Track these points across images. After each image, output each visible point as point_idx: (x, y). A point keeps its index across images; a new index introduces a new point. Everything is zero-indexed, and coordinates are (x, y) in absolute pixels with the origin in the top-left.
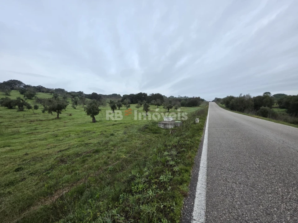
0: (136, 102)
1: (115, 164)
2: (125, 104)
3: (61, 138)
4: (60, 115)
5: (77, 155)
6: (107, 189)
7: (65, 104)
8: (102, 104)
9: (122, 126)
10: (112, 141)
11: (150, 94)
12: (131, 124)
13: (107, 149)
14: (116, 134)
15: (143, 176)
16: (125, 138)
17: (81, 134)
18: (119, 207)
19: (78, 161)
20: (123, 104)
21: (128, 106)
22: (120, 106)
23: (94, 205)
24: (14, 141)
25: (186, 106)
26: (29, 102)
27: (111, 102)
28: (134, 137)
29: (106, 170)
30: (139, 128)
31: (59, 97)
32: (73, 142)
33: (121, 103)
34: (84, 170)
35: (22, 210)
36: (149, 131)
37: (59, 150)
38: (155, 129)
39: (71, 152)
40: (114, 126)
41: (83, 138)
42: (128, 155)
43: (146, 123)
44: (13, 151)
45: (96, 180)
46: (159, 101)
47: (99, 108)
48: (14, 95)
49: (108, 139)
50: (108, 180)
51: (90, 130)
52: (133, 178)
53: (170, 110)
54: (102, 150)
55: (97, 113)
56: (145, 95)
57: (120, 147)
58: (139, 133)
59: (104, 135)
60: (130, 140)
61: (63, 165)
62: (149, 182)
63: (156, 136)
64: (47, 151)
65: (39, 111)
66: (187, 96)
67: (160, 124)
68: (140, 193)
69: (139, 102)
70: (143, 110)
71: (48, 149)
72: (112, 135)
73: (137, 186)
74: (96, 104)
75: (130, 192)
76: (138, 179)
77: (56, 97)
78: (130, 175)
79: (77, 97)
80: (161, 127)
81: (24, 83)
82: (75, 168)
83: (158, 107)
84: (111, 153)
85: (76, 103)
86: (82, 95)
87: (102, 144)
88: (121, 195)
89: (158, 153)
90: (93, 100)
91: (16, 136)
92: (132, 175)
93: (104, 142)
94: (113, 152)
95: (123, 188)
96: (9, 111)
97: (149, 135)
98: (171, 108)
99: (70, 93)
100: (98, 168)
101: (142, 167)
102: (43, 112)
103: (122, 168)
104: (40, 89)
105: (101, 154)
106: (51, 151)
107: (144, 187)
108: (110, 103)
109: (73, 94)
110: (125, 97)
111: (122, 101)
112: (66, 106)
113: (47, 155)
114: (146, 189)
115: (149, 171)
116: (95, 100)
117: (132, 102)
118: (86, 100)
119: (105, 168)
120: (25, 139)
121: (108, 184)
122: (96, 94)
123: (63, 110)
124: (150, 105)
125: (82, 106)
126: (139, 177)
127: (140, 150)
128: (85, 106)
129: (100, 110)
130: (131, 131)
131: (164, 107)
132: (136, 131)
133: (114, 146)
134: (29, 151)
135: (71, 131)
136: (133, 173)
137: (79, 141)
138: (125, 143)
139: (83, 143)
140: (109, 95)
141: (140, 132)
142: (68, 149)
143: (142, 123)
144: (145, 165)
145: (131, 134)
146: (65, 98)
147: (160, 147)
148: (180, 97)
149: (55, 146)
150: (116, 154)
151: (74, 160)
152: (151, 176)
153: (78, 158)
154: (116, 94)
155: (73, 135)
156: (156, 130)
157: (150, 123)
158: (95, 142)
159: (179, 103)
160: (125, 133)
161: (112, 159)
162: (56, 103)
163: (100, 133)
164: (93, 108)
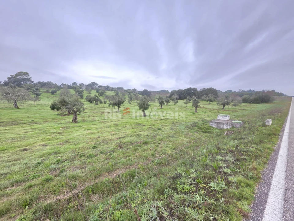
0: (185, 98)
1: (161, 158)
2: (173, 100)
3: (120, 128)
4: (119, 108)
5: (131, 143)
6: (154, 179)
7: (123, 100)
8: (152, 100)
9: (169, 122)
10: (159, 135)
11: (201, 89)
12: (178, 121)
13: (154, 142)
14: (163, 129)
15: (189, 177)
16: (172, 134)
17: (134, 126)
18: (163, 201)
19: (131, 148)
20: (171, 99)
21: (175, 101)
22: (168, 102)
23: (142, 191)
24: (92, 126)
25: (250, 103)
26: (101, 98)
27: (160, 98)
28: (181, 134)
29: (153, 161)
30: (186, 125)
31: (120, 94)
32: (128, 132)
33: (169, 99)
34: (135, 157)
35: (96, 177)
36: (198, 129)
37: (118, 137)
38: (205, 128)
39: (126, 140)
40: (162, 121)
41: (135, 129)
42: (174, 151)
43: (195, 121)
44: (92, 133)
45: (145, 169)
46: (211, 96)
47: (149, 103)
48: (93, 93)
49: (156, 133)
50: (154, 172)
51: (141, 123)
52: (179, 176)
53: (226, 107)
54: (151, 143)
55: (147, 108)
56: (195, 90)
57: (166, 142)
58: (186, 131)
59: (153, 128)
60: (177, 137)
61: (121, 150)
62: (197, 185)
63: (206, 136)
64: (111, 136)
65: (107, 105)
66: (252, 90)
67: (212, 122)
68: (185, 193)
69: (187, 97)
70: (192, 106)
71: (112, 135)
72: (160, 129)
73: (183, 186)
74: (146, 99)
75: (176, 189)
76: (184, 178)
77: (117, 94)
78: (175, 172)
79: (132, 94)
80: (214, 126)
81: (98, 84)
82: (129, 154)
83: (210, 103)
84: (158, 146)
85: (131, 99)
86: (136, 92)
87: (150, 137)
88: (166, 190)
89: (209, 155)
90: (144, 96)
91: (94, 123)
92: (178, 173)
93: (152, 135)
94: (160, 146)
95: (168, 184)
96: (91, 105)
97: (197, 134)
98: (228, 104)
99: (126, 91)
100: (146, 158)
101: (188, 167)
102: (109, 106)
103: (168, 164)
104: (107, 88)
105: (149, 146)
106: (113, 137)
107: (190, 189)
108: (158, 99)
109: (129, 91)
110: (173, 93)
111: (170, 97)
112: (124, 101)
113: (110, 139)
114: (192, 192)
115: (197, 174)
116: (146, 96)
117: (181, 98)
118: (139, 96)
119: (152, 159)
120: (98, 126)
121: (155, 175)
122: (146, 91)
123: (122, 105)
124: (200, 101)
125: (135, 101)
126: (185, 177)
127: (187, 148)
128: (138, 101)
129: (150, 105)
130: (178, 128)
131: (217, 104)
132: (183, 127)
133: (161, 140)
134: (100, 135)
135: (126, 123)
136: (179, 170)
137: (133, 132)
138: (171, 139)
139: (135, 134)
140: (158, 91)
141: (187, 129)
142: (125, 137)
143: (190, 120)
144: (192, 166)
145: (178, 130)
146: (123, 95)
147: (211, 149)
148: (241, 91)
149: (116, 134)
150: (163, 148)
151: (128, 147)
152: (199, 179)
153: (132, 146)
154: (164, 90)
155: (128, 126)
156: (207, 129)
157: (199, 120)
158: (145, 135)
159: (240, 99)
160: (172, 129)
161: (159, 153)
162: (117, 100)
163: (149, 127)
164: (144, 103)
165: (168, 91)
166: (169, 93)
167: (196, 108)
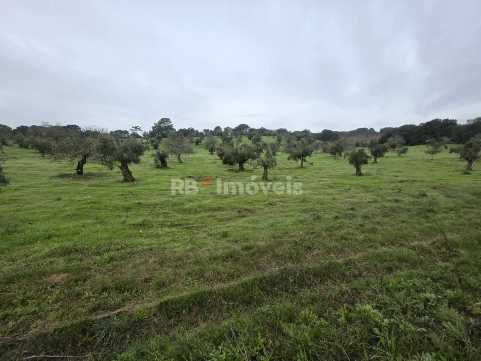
86: (309, 135)
99: (293, 134)
140: (350, 132)
165: (372, 130)
166: (375, 133)
167: (470, 162)
